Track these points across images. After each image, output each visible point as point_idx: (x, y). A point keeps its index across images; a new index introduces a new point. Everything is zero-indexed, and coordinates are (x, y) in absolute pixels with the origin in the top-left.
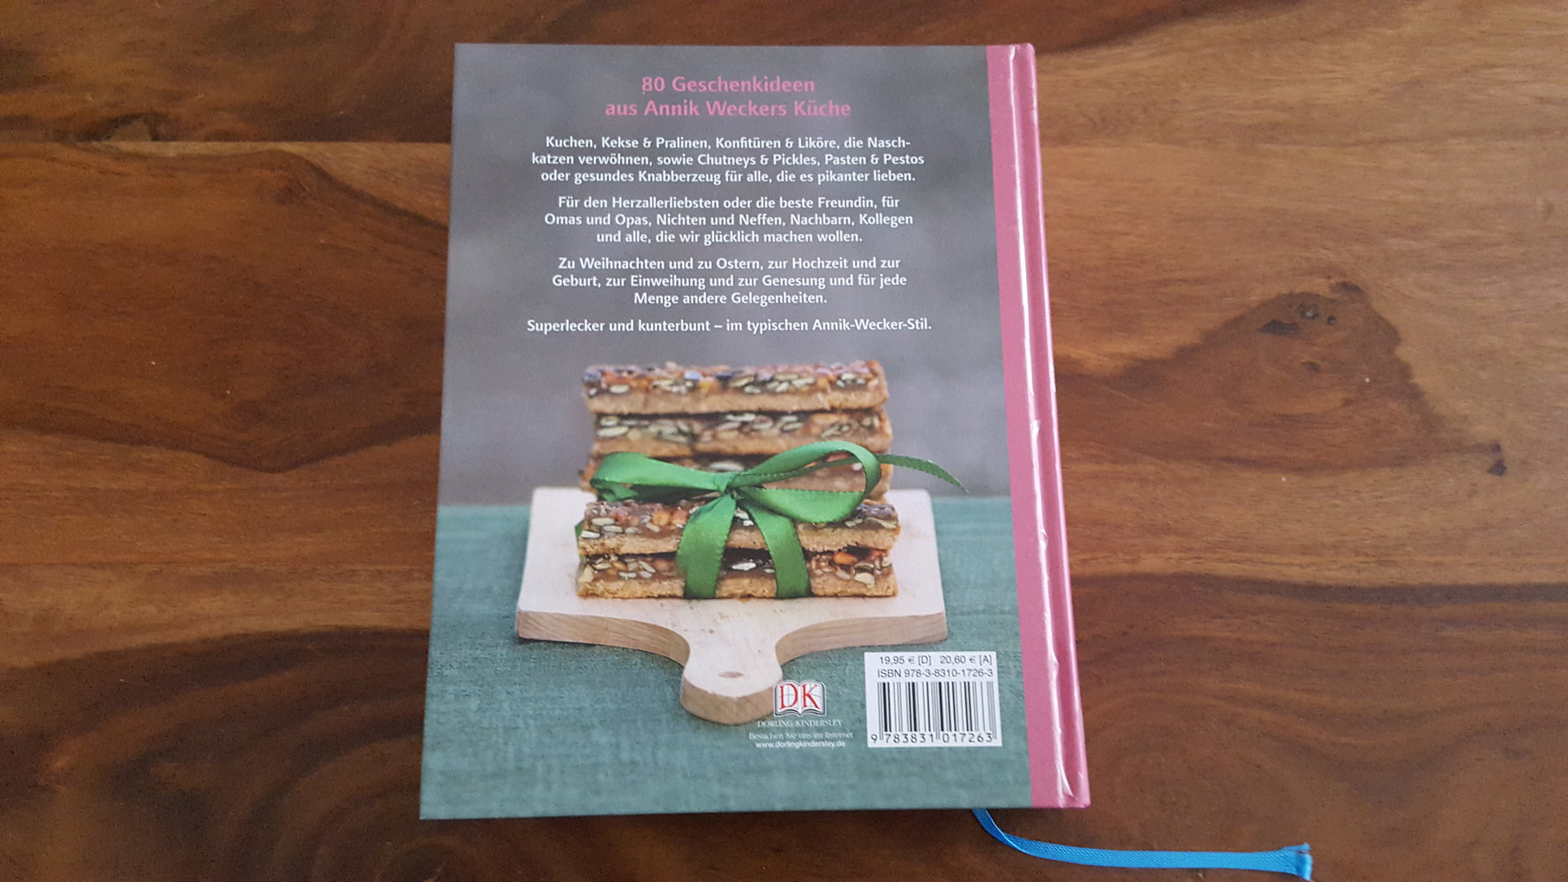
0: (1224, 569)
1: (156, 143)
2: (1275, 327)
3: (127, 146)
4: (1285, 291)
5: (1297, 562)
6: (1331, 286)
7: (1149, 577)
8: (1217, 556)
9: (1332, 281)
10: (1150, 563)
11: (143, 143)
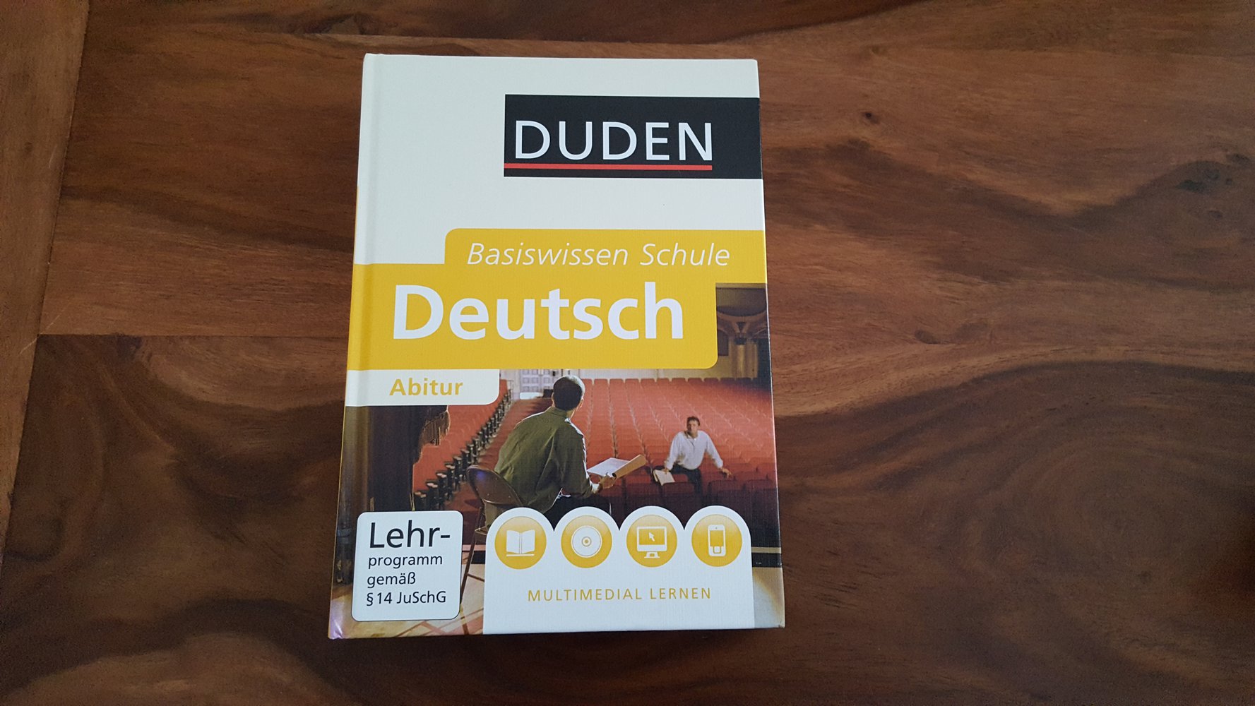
0: (1157, 358)
1: (364, 36)
2: (1189, 185)
3: (342, 38)
4: (1194, 159)
5: (1210, 354)
6: (1227, 156)
7: (1104, 364)
8: (1153, 349)
9: (1228, 153)
10: (1103, 354)
11: (354, 36)
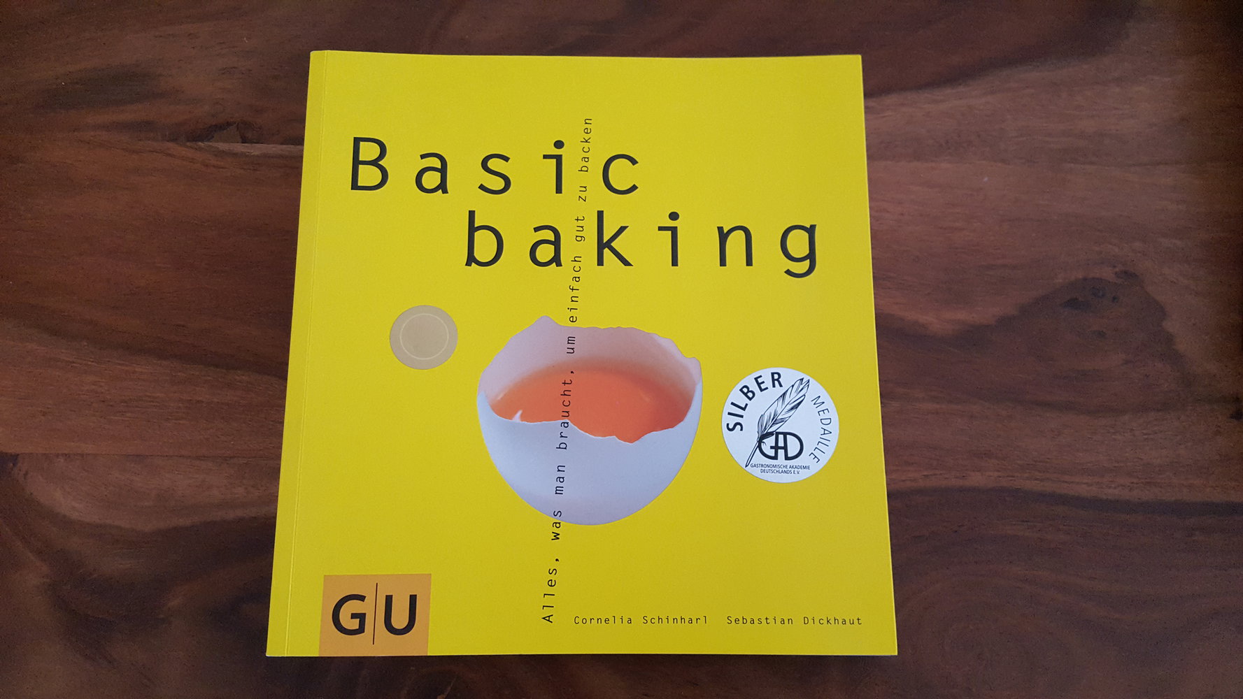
0: (1030, 485)
1: (246, 144)
2: (1072, 303)
4: (1080, 276)
5: (1085, 481)
6: (1115, 273)
7: (975, 490)
8: (1026, 475)
9: (1117, 269)
11: (236, 145)
